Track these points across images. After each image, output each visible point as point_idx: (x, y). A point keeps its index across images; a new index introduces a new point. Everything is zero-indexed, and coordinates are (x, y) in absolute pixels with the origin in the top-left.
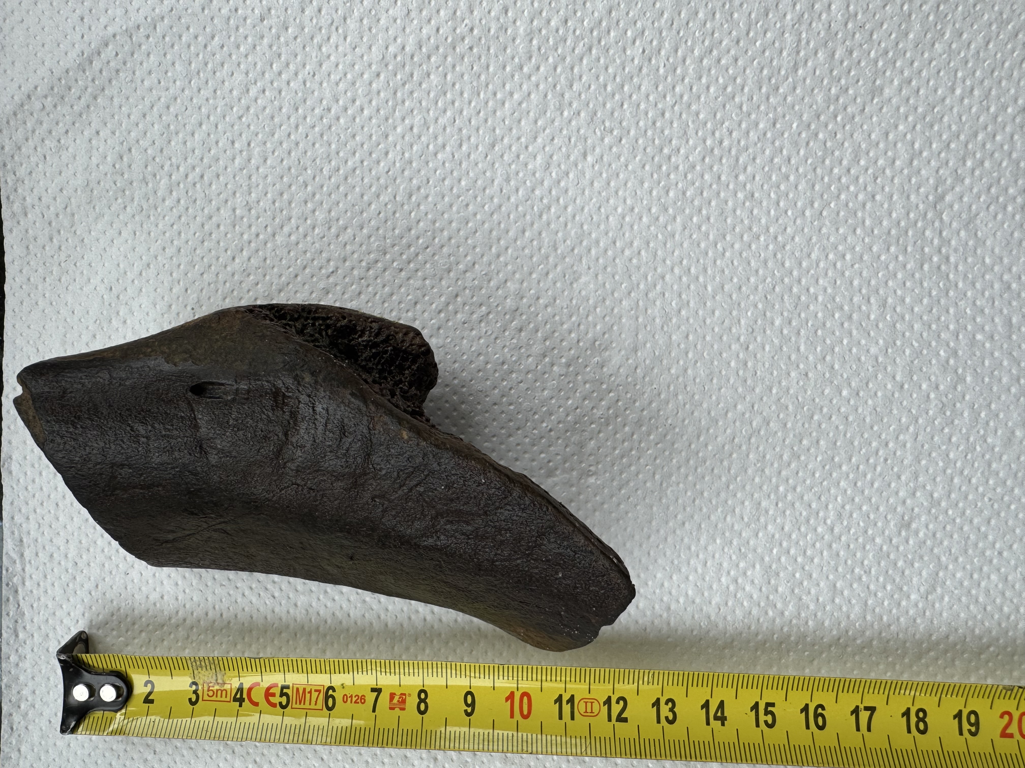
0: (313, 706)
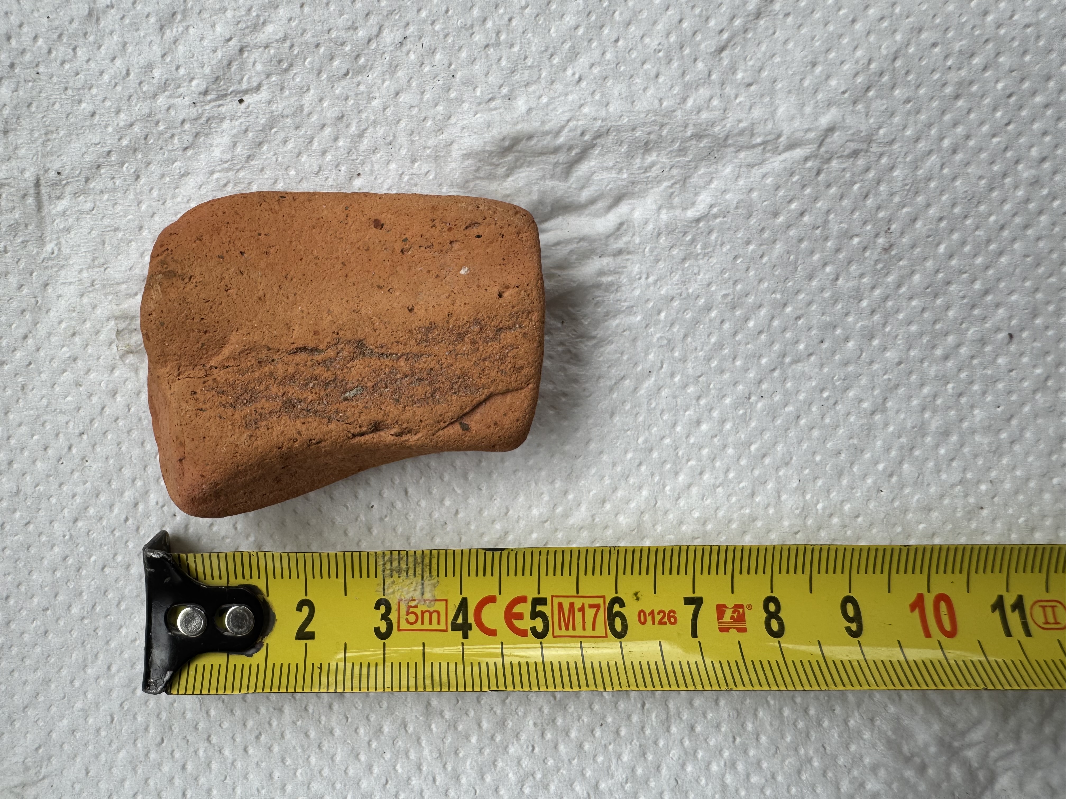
0: (589, 632)
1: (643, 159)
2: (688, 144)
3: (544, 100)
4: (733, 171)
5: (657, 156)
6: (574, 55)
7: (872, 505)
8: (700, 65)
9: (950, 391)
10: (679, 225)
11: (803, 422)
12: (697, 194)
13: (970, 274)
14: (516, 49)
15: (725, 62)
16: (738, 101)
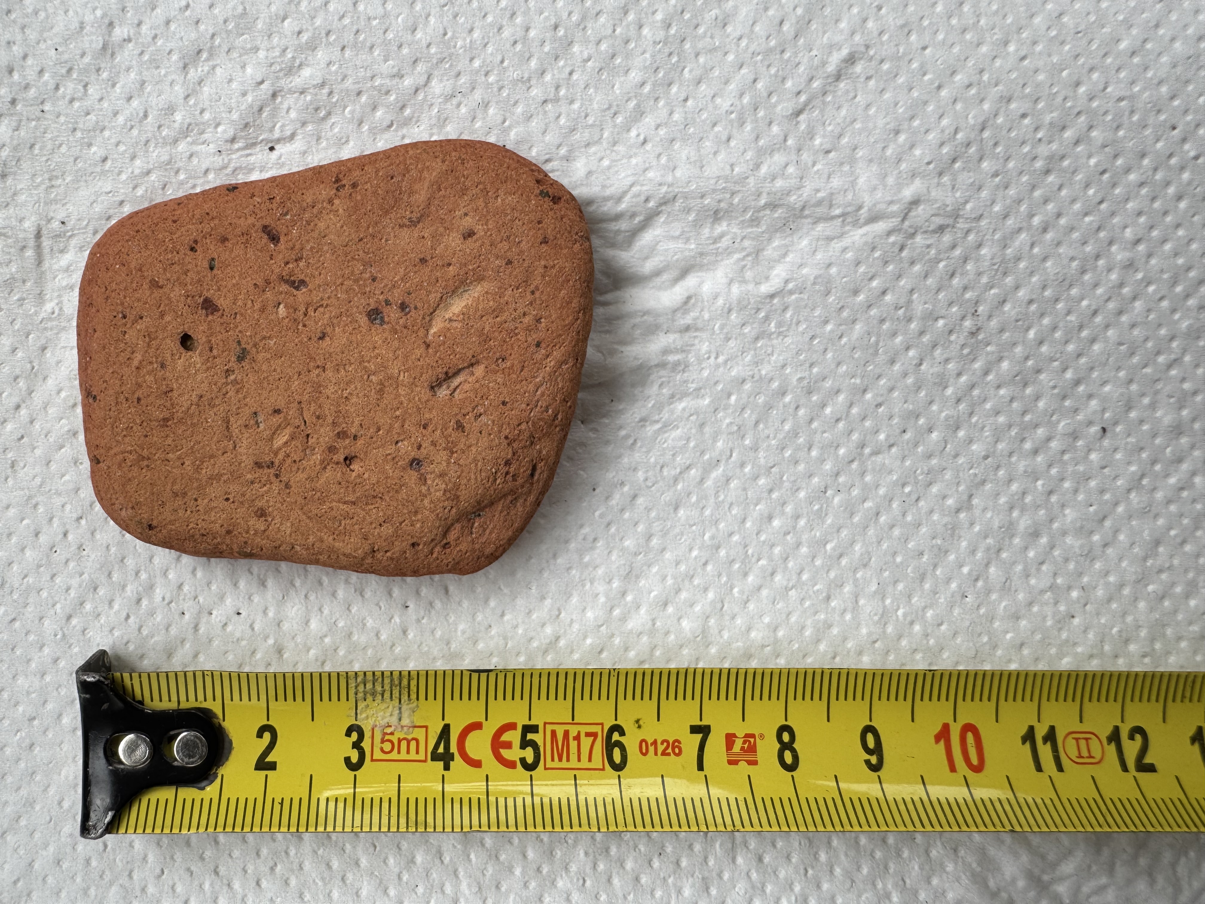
0: (585, 763)
1: (712, 229)
2: (761, 214)
3: (606, 163)
4: (810, 244)
5: (728, 225)
6: (639, 113)
7: (956, 611)
8: (775, 129)
9: (1040, 488)
10: (752, 301)
11: (882, 519)
12: (771, 268)
13: (1062, 363)
14: (576, 106)
15: (803, 127)
16: (815, 168)
